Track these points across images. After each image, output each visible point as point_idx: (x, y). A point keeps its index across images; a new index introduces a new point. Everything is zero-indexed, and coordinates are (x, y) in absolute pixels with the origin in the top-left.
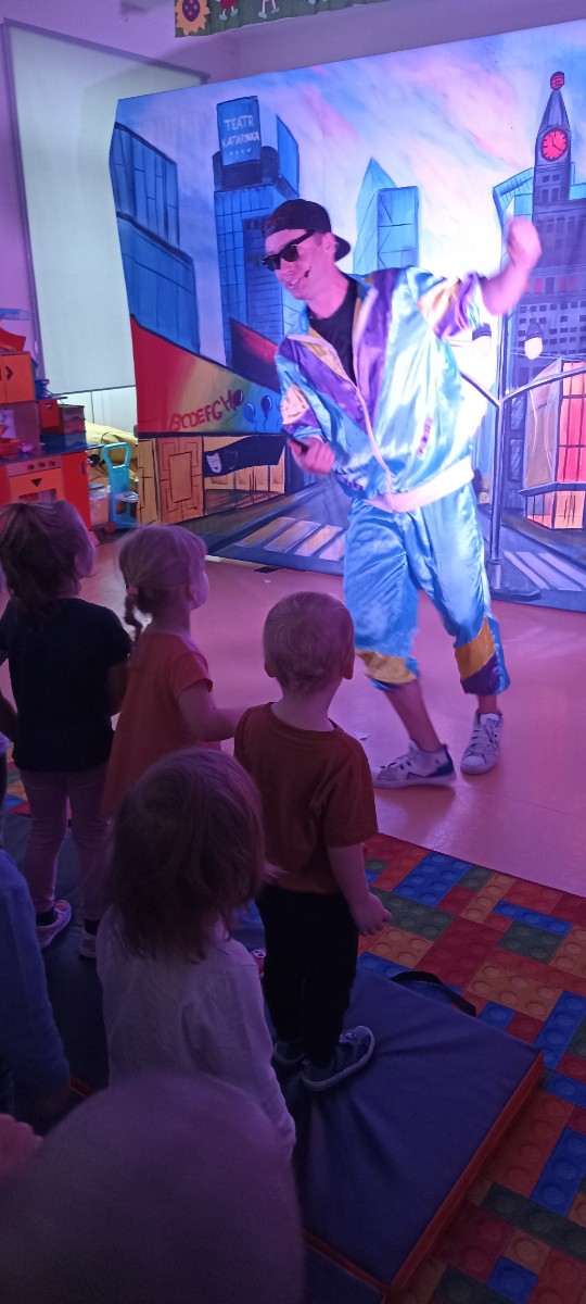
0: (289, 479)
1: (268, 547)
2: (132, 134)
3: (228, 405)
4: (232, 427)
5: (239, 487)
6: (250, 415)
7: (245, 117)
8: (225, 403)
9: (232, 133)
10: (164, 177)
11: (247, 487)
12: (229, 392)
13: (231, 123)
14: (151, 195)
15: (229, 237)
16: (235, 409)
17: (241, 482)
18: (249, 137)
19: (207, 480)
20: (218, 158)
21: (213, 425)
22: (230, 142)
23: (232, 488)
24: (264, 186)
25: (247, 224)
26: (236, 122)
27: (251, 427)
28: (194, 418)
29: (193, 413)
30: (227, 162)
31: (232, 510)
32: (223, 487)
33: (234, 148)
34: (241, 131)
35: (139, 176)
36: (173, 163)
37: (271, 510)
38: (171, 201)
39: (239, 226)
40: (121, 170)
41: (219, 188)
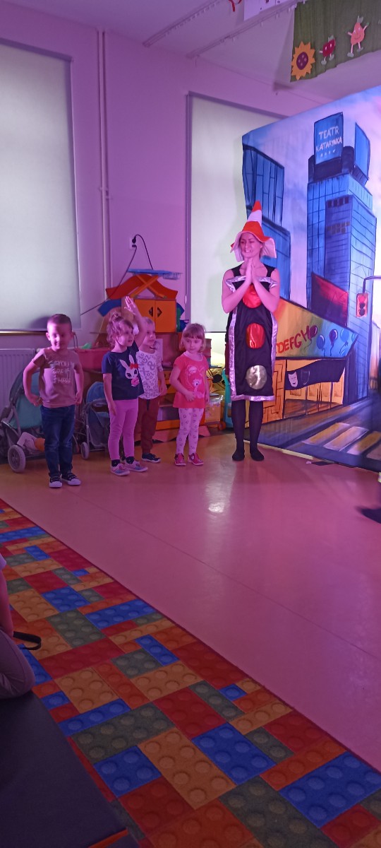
0: (347, 393)
1: (327, 446)
2: (257, 152)
3: (306, 337)
4: (306, 353)
5: (309, 399)
6: (321, 344)
7: (333, 128)
8: (304, 336)
9: (323, 140)
10: (276, 178)
11: (315, 399)
12: (308, 327)
13: (323, 135)
14: (266, 190)
15: (316, 215)
16: (311, 340)
17: (311, 395)
18: (335, 142)
19: (288, 392)
20: (312, 160)
21: (294, 352)
22: (321, 148)
23: (304, 398)
24: (343, 175)
25: (329, 204)
26: (327, 133)
27: (321, 353)
28: (281, 347)
29: (281, 343)
30: (318, 161)
31: (303, 416)
32: (297, 398)
33: (323, 151)
34: (330, 139)
35: (259, 179)
36: (282, 168)
37: (330, 417)
38: (278, 194)
39: (323, 206)
40: (250, 177)
41: (311, 180)
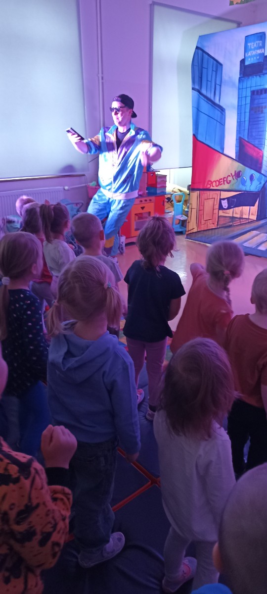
0: (259, 214)
1: (245, 244)
2: (204, 51)
3: (234, 177)
4: (235, 187)
5: (235, 215)
6: (243, 183)
7: (258, 42)
8: (232, 176)
9: (251, 50)
10: (217, 70)
11: (238, 216)
12: (235, 171)
13: (251, 46)
14: (209, 79)
15: (244, 99)
16: (237, 179)
17: (236, 213)
18: (259, 51)
19: (220, 211)
20: (243, 61)
21: (226, 186)
22: (250, 54)
23: (232, 216)
24: (264, 74)
25: (253, 92)
26: (253, 45)
27: (244, 188)
28: (217, 183)
29: (217, 181)
30: (247, 63)
31: (230, 226)
32: (227, 215)
33: (250, 57)
34: (255, 49)
35: (204, 71)
36: (221, 65)
37: (248, 227)
38: (218, 82)
39: (249, 94)
40: (196, 68)
41: (242, 76)
